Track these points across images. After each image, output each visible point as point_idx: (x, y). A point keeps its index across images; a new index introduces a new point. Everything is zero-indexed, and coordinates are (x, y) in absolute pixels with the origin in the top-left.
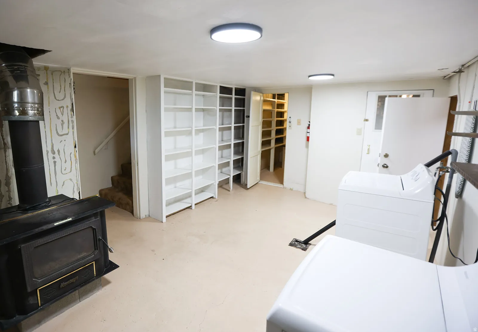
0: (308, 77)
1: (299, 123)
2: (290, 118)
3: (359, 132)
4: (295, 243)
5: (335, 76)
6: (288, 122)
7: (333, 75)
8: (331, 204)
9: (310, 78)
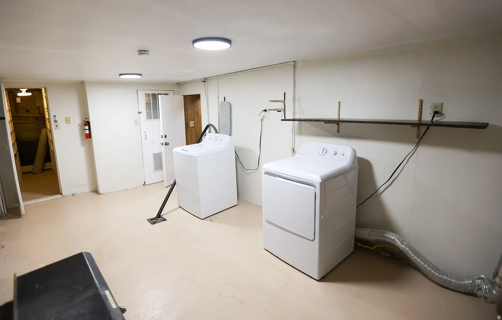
0: (119, 75)
1: (68, 121)
2: (55, 117)
3: (137, 123)
4: (153, 221)
5: (142, 75)
6: (53, 121)
7: (141, 75)
8: (127, 189)
9: (121, 76)
